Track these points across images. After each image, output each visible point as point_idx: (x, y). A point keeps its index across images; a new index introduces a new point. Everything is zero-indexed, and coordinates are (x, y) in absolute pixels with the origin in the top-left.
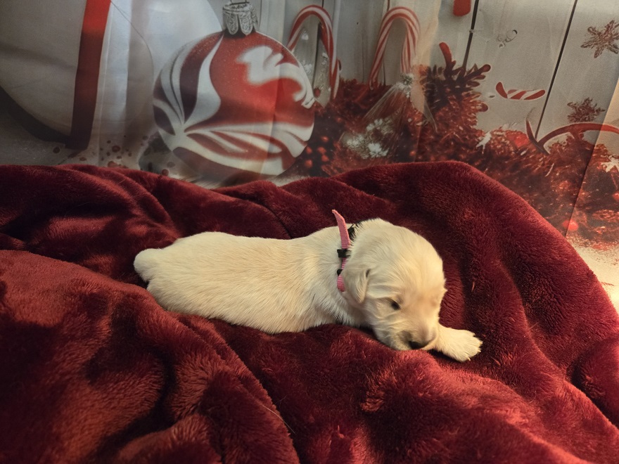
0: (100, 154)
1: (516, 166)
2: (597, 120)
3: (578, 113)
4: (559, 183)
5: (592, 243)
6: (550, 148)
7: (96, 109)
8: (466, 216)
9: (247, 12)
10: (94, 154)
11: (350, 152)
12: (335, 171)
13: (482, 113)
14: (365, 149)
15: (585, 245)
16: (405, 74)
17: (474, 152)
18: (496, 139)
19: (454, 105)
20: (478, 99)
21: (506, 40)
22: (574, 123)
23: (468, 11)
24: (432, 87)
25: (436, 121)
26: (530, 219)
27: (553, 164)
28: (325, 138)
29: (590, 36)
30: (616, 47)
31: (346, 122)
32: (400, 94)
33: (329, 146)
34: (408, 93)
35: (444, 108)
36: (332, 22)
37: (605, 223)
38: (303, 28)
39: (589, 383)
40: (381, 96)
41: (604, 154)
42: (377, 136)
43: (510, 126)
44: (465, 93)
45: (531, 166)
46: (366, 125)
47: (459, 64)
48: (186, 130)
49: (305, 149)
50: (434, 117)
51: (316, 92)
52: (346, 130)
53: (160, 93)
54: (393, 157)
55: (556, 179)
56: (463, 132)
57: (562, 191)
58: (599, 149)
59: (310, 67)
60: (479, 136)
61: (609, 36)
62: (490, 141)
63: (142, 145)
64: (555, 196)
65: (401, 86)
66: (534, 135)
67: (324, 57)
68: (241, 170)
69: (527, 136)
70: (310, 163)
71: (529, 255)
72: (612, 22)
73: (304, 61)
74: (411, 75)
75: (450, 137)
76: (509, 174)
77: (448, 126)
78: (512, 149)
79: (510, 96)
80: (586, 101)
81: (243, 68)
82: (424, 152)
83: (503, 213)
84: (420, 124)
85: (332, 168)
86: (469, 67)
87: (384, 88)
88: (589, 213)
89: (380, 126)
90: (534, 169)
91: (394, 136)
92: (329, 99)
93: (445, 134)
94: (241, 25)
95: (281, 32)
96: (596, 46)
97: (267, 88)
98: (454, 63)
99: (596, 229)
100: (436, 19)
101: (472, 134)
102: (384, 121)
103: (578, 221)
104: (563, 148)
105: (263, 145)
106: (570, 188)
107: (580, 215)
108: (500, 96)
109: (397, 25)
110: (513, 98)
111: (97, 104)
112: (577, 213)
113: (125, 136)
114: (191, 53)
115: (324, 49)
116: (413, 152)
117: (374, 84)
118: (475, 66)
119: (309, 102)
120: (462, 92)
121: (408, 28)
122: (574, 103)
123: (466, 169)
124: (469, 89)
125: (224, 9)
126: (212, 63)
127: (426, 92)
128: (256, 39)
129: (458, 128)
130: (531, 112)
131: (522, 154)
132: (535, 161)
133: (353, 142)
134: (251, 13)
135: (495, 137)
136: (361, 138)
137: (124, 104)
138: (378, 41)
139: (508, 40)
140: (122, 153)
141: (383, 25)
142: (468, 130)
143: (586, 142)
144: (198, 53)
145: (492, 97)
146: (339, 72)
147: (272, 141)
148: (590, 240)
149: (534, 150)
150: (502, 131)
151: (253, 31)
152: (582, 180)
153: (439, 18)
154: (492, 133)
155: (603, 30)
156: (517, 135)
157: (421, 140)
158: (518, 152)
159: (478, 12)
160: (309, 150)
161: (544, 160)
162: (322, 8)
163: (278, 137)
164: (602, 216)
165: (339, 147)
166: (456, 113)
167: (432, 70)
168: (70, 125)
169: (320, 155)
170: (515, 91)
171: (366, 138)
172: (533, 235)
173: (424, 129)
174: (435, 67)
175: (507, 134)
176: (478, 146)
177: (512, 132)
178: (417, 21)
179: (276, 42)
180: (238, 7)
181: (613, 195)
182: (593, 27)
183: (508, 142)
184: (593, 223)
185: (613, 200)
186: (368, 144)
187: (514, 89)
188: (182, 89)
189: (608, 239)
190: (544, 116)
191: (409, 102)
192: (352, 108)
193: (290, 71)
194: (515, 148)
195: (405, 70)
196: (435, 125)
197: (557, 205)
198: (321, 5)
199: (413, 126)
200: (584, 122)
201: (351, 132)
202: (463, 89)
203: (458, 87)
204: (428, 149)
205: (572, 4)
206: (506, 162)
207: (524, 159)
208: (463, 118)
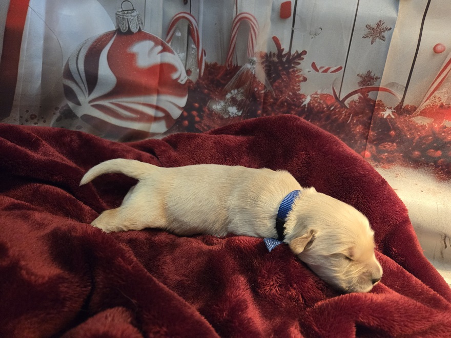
0: (20, 120)
1: (328, 117)
2: (376, 85)
3: (364, 80)
4: (356, 127)
5: (380, 165)
6: (349, 104)
7: (17, 85)
9: (134, 16)
10: (15, 120)
11: (215, 114)
12: (205, 127)
13: (304, 82)
14: (226, 111)
15: (376, 166)
17: (300, 109)
18: (314, 100)
19: (285, 78)
20: (300, 74)
21: (315, 34)
22: (362, 87)
23: (290, 15)
24: (270, 66)
25: (274, 89)
27: (352, 115)
28: (197, 105)
29: (367, 31)
30: (384, 37)
31: (211, 93)
32: (248, 71)
33: (200, 110)
34: (253, 71)
35: (278, 81)
36: (198, 23)
37: (387, 151)
38: (177, 27)
39: (395, 253)
40: (235, 74)
41: (382, 106)
42: (234, 101)
43: (322, 91)
44: (292, 70)
45: (337, 117)
46: (225, 95)
47: (286, 51)
48: (90, 102)
49: (182, 113)
50: (272, 86)
51: (188, 72)
52: (211, 98)
53: (68, 74)
54: (246, 116)
55: (354, 125)
56: (292, 96)
57: (359, 133)
58: (379, 104)
59: (183, 55)
60: (303, 98)
61: (379, 30)
62: (310, 102)
63: (54, 114)
64: (354, 136)
65: (249, 66)
66: (338, 96)
67: (193, 48)
68: (135, 130)
69: (334, 97)
70: (186, 122)
72: (380, 21)
73: (178, 51)
74: (255, 59)
75: (284, 100)
76: (324, 123)
77: (282, 92)
78: (324, 106)
79: (320, 71)
80: (368, 72)
81: (133, 56)
82: (266, 112)
84: (263, 92)
85: (203, 126)
86: (293, 52)
87: (237, 68)
88: (377, 145)
89: (235, 95)
90: (340, 119)
91: (246, 101)
92: (198, 77)
93: (280, 98)
94: (130, 26)
95: (160, 30)
96: (372, 37)
97: (151, 70)
98: (283, 50)
99: (382, 156)
100: (269, 21)
101: (298, 97)
102: (238, 90)
103: (370, 151)
104: (357, 104)
105: (151, 112)
106: (363, 130)
107: (371, 147)
108: (314, 71)
109: (243, 25)
110: (324, 72)
111: (18, 83)
112: (369, 146)
113: (40, 107)
114: (92, 45)
115: (192, 41)
116: (259, 112)
117: (230, 65)
118: (297, 52)
119: (183, 79)
120: (289, 69)
121: (250, 25)
122: (361, 74)
123: (297, 119)
124: (294, 67)
125: (116, 14)
126: (109, 53)
127: (266, 70)
128: (142, 36)
129: (289, 94)
130: (335, 81)
131: (332, 109)
132: (341, 114)
133: (217, 107)
134: (138, 17)
135: (313, 98)
136: (222, 103)
137: (38, 83)
138: (231, 37)
139: (317, 34)
140: (38, 120)
141: (234, 25)
142: (295, 94)
143: (370, 99)
144: (98, 45)
145: (309, 72)
146: (204, 58)
147: (157, 108)
148: (379, 163)
149: (339, 106)
150: (317, 94)
151: (140, 30)
152: (370, 124)
153: (272, 20)
154: (311, 96)
155: (375, 26)
156: (327, 97)
157: (265, 103)
158: (328, 107)
159: (296, 16)
160: (185, 114)
161: (346, 112)
162: (190, 14)
163: (162, 105)
164: (385, 147)
166: (286, 83)
167: (269, 55)
169: (193, 117)
171: (226, 103)
173: (266, 95)
174: (271, 53)
175: (321, 96)
176: (303, 105)
177: (324, 95)
178: (257, 21)
179: (157, 38)
180: (128, 13)
181: (390, 133)
182: (369, 24)
183: (322, 102)
184: (380, 152)
185: (390, 136)
186: (227, 107)
187: (323, 66)
188: (86, 72)
189: (390, 161)
190: (343, 83)
191: (254, 77)
192: (215, 83)
193: (169, 58)
194: (327, 105)
195: (250, 55)
196: (273, 92)
197: (356, 142)
198: (189, 12)
199: (258, 94)
200: (368, 87)
201: (215, 99)
202: (290, 67)
203: (286, 66)
204: (270, 109)
205: (355, 10)
206: (322, 115)
207: (333, 112)
208: (291, 86)
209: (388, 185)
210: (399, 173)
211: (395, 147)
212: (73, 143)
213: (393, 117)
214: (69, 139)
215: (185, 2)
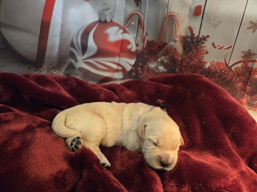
0: (47, 70)
1: (220, 76)
2: (254, 58)
3: (246, 55)
4: (238, 84)
5: (252, 108)
6: (234, 69)
8: (202, 97)
9: (109, 13)
10: (45, 69)
11: (151, 70)
12: (145, 77)
13: (206, 54)
14: (157, 69)
15: (250, 109)
17: (203, 70)
18: (212, 65)
19: (194, 51)
20: (204, 49)
21: (216, 26)
22: (244, 59)
23: (200, 14)
24: (185, 44)
25: (187, 58)
26: (228, 98)
27: (236, 76)
28: (141, 64)
29: (250, 25)
31: (149, 58)
32: (172, 46)
33: (142, 67)
34: (175, 46)
35: (190, 53)
36: (144, 17)
38: (132, 19)
39: (256, 167)
40: (164, 47)
42: (162, 63)
43: (218, 60)
44: (199, 46)
45: (226, 76)
46: (158, 59)
47: (196, 35)
48: (83, 60)
49: (132, 68)
50: (186, 56)
51: (137, 45)
52: (149, 61)
53: (72, 45)
54: (169, 72)
55: (237, 82)
56: (198, 62)
57: (240, 87)
58: (254, 70)
59: (135, 35)
60: (205, 64)
62: (209, 66)
64: (236, 89)
65: (172, 43)
66: (228, 64)
67: (141, 31)
68: (105, 77)
69: (225, 64)
70: (134, 74)
71: (229, 113)
73: (132, 33)
74: (177, 39)
75: (193, 64)
76: (217, 79)
77: (192, 60)
78: (218, 69)
79: (217, 48)
80: (249, 50)
81: (107, 35)
82: (181, 70)
83: (217, 96)
84: (180, 59)
85: (143, 76)
86: (201, 36)
87: (165, 44)
88: (251, 96)
89: (163, 59)
90: (228, 77)
91: (169, 63)
92: (142, 48)
93: (191, 63)
94: (106, 18)
95: (123, 21)
96: (253, 29)
97: (116, 43)
98: (194, 34)
99: (254, 103)
100: (187, 17)
101: (202, 63)
102: (165, 57)
103: (246, 99)
104: (240, 69)
105: (115, 66)
106: (243, 85)
107: (247, 96)
108: (213, 48)
109: (171, 19)
110: (220, 48)
111: (47, 49)
112: (246, 96)
113: (58, 63)
114: (86, 29)
115: (140, 27)
116: (177, 70)
117: (161, 42)
118: (203, 36)
119: (134, 49)
120: (197, 46)
121: (175, 20)
122: (244, 51)
123: (201, 77)
124: (201, 45)
125: (99, 12)
126: (94, 33)
127: (183, 46)
128: (112, 24)
129: (196, 61)
130: (226, 54)
131: (223, 71)
132: (228, 74)
133: (152, 65)
134: (111, 13)
135: (212, 64)
136: (155, 64)
137: (57, 50)
138: (163, 26)
139: (217, 25)
140: (56, 69)
141: (165, 19)
142: (200, 61)
143: (249, 67)
144: (88, 29)
145: (210, 48)
146: (147, 37)
147: (118, 64)
148: (252, 107)
149: (228, 70)
150: (214, 62)
151: (111, 20)
152: (248, 82)
153: (189, 16)
154: (210, 63)
155: (256, 22)
156: (220, 64)
157: (181, 65)
158: (221, 71)
159: (205, 14)
160: (134, 69)
161: (232, 74)
162: (140, 12)
163: (121, 63)
164: (256, 97)
165: (146, 67)
166: (195, 54)
167: (185, 37)
168: (35, 58)
169: (138, 71)
170: (220, 46)
171: (157, 64)
172: (230, 105)
173: (182, 61)
174: (187, 36)
175: (216, 63)
176: (204, 68)
177: (218, 62)
178: (179, 17)
179: (121, 25)
180: (105, 11)
182: (252, 21)
183: (217, 67)
184: (253, 100)
186: (158, 66)
188: (82, 43)
190: (232, 56)
191: (176, 50)
192: (152, 52)
193: (127, 37)
194: (220, 69)
195: (174, 37)
196: (187, 59)
197: (237, 92)
198: (139, 11)
199: (177, 60)
200: (248, 59)
201: (151, 61)
203: (196, 44)
204: (184, 69)
205: (243, 12)
206: (216, 75)
207: (224, 73)
208: (198, 56)
212: (72, 84)
214: (71, 82)
215: (138, 5)
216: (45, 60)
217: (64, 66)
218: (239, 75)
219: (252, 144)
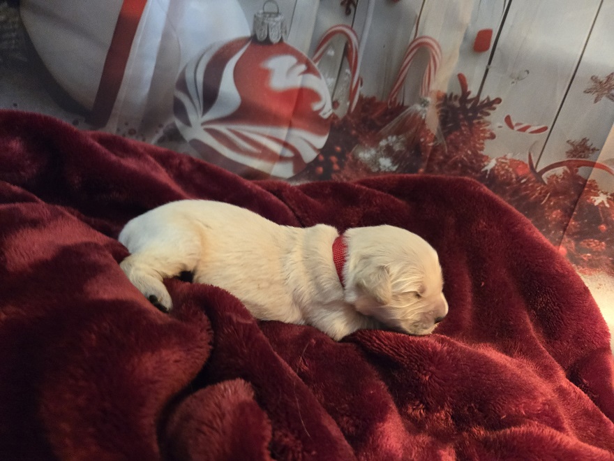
1: (516, 192)
2: (591, 158)
3: (575, 150)
4: (552, 212)
5: (578, 268)
6: (548, 178)
7: (120, 90)
8: (480, 226)
9: (277, 22)
11: (361, 164)
13: (490, 140)
14: (375, 163)
16: (423, 96)
17: (478, 175)
18: (500, 165)
19: (465, 130)
20: (487, 128)
21: (518, 78)
22: (570, 159)
23: (487, 48)
24: (447, 112)
25: (447, 143)
26: (535, 235)
27: (549, 195)
28: (338, 149)
29: (592, 84)
30: (613, 95)
31: (360, 136)
32: (416, 114)
33: (341, 156)
34: (424, 115)
35: (455, 133)
36: (359, 42)
37: (591, 251)
38: (331, 44)
39: (585, 386)
40: (397, 115)
41: (594, 189)
42: (389, 151)
43: (514, 155)
44: (477, 121)
45: (529, 194)
46: (379, 141)
47: (473, 94)
48: (203, 124)
49: (318, 156)
50: (445, 140)
51: (335, 104)
52: (359, 143)
53: (182, 85)
54: (403, 170)
55: (550, 208)
56: (471, 155)
57: (555, 220)
58: (591, 184)
59: (332, 81)
60: (485, 161)
61: (608, 86)
62: (494, 167)
64: (548, 222)
65: (419, 107)
66: (534, 166)
67: (347, 74)
69: (528, 166)
70: (321, 170)
71: (537, 265)
72: (612, 74)
73: (327, 75)
74: (429, 99)
75: (459, 160)
76: (510, 198)
77: (457, 149)
78: (514, 176)
79: (516, 128)
80: (583, 139)
81: (266, 73)
83: (512, 228)
84: (431, 144)
85: (342, 177)
86: (483, 98)
87: (402, 108)
88: (577, 240)
89: (393, 142)
90: (532, 196)
91: (405, 153)
92: (346, 112)
93: (454, 156)
94: (270, 34)
95: (308, 44)
96: (596, 93)
97: (286, 95)
99: (582, 256)
100: (457, 52)
101: (479, 159)
102: (397, 138)
103: (566, 247)
104: (559, 180)
105: (277, 148)
106: (561, 217)
107: (569, 242)
108: (507, 127)
109: (422, 52)
110: (520, 130)
111: (122, 85)
112: (567, 240)
113: (143, 121)
114: (219, 51)
115: (348, 64)
116: (421, 170)
117: (393, 103)
118: (488, 98)
119: (327, 113)
120: (473, 119)
121: (431, 56)
122: (573, 141)
124: (480, 118)
125: (255, 16)
126: (237, 64)
127: (440, 116)
128: (282, 48)
129: (466, 152)
130: (534, 144)
131: (523, 181)
132: (535, 190)
133: (365, 155)
134: (282, 24)
135: (500, 163)
136: (373, 152)
137: (145, 90)
138: (401, 66)
141: (409, 50)
142: (476, 155)
143: (580, 176)
144: (225, 53)
145: (500, 127)
146: (359, 88)
147: (286, 145)
149: (533, 179)
150: (506, 159)
151: (281, 40)
152: (573, 210)
153: (461, 52)
154: (497, 160)
155: (604, 79)
156: (519, 164)
157: (431, 159)
158: (518, 179)
159: (496, 52)
160: (322, 158)
161: (542, 189)
162: (351, 29)
163: (292, 142)
164: (589, 245)
165: (350, 158)
166: (466, 138)
167: (448, 96)
168: (92, 100)
169: (331, 163)
170: (521, 124)
171: (378, 152)
172: (539, 249)
173: (435, 149)
174: (451, 95)
175: (510, 162)
176: (483, 170)
177: (515, 161)
178: (441, 51)
179: (302, 54)
180: (270, 17)
181: (599, 227)
182: (597, 75)
183: (511, 170)
184: (580, 250)
185: (598, 231)
186: (379, 158)
187: (521, 122)
188: (205, 84)
189: (593, 265)
190: (545, 150)
191: (423, 123)
192: (368, 123)
193: (313, 82)
194: (517, 175)
195: (424, 94)
196: (446, 147)
197: (549, 231)
198: (351, 26)
199: (425, 146)
200: (580, 159)
201: (364, 145)
202: (475, 117)
203: (470, 115)
204: (436, 168)
205: (580, 54)
206: (507, 188)
207: (524, 186)
208: (472, 143)
209: (591, 295)
210: (603, 283)
211: (603, 248)
213: (607, 205)
215: (348, 12)
216: (114, 111)
217: (157, 132)
218: (556, 193)
219: (579, 338)
